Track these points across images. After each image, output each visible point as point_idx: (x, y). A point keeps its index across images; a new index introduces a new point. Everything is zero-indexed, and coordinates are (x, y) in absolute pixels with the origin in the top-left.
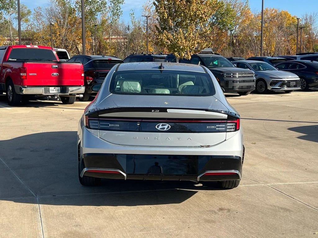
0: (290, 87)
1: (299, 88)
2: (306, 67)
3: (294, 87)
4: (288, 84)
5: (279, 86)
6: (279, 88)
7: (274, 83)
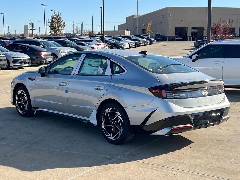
0: (26, 64)
1: (31, 65)
2: (29, 49)
3: (28, 64)
4: (24, 61)
5: (19, 64)
6: (20, 65)
7: (15, 61)
